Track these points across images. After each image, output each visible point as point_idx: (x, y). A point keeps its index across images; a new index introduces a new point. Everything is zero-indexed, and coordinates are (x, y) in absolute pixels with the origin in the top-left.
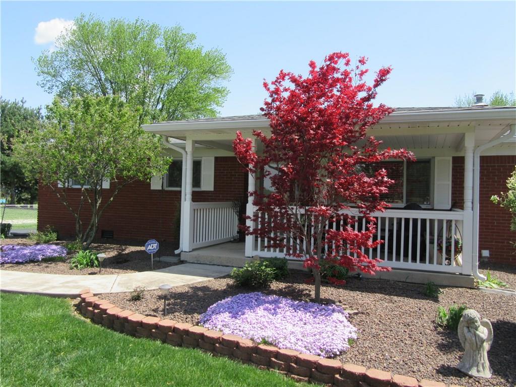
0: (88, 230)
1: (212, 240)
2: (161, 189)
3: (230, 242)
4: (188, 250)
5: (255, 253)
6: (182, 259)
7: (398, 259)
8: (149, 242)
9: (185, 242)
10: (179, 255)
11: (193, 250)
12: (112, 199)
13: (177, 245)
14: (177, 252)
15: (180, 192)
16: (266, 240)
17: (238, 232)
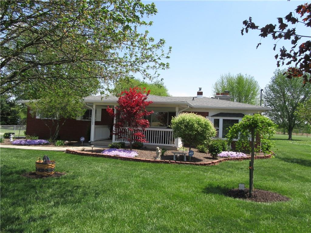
0: (54, 135)
1: (101, 138)
2: (80, 120)
3: (107, 139)
4: (93, 141)
5: (115, 142)
6: (91, 144)
7: (153, 143)
8: (82, 138)
9: (92, 138)
10: (90, 143)
11: (95, 141)
12: (63, 124)
13: (89, 139)
14: (89, 142)
15: (91, 121)
16: (117, 136)
17: (110, 136)
